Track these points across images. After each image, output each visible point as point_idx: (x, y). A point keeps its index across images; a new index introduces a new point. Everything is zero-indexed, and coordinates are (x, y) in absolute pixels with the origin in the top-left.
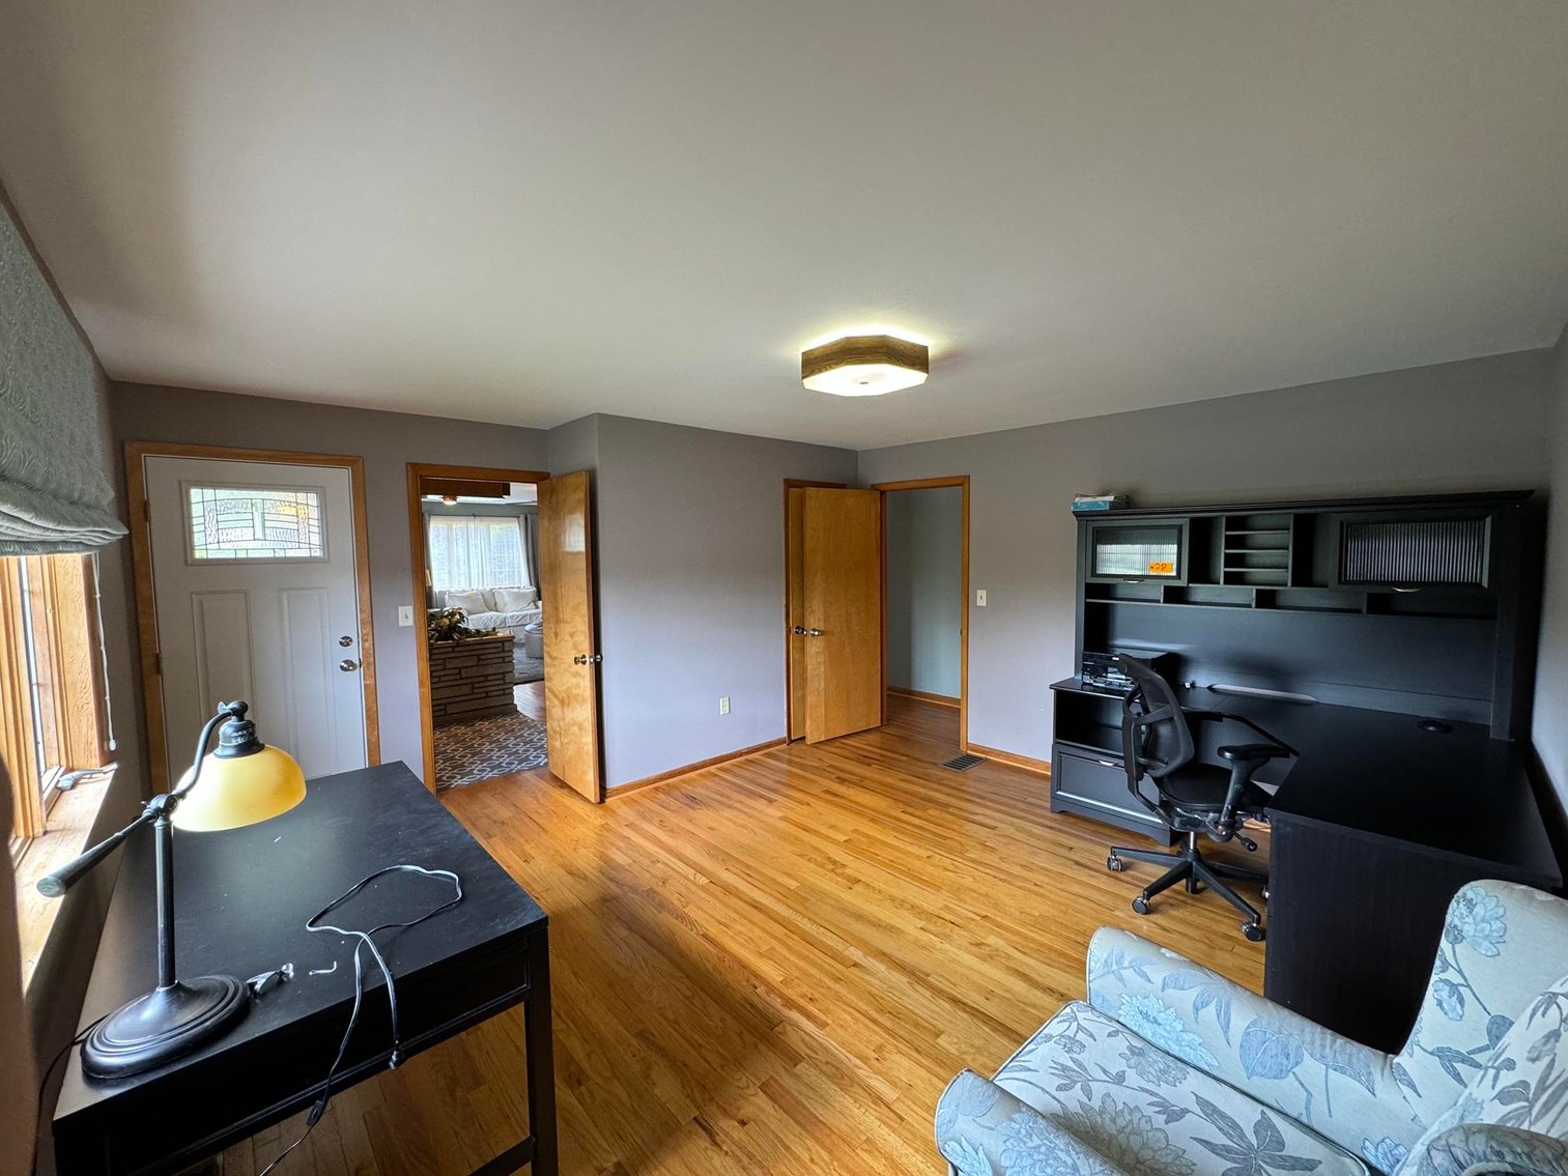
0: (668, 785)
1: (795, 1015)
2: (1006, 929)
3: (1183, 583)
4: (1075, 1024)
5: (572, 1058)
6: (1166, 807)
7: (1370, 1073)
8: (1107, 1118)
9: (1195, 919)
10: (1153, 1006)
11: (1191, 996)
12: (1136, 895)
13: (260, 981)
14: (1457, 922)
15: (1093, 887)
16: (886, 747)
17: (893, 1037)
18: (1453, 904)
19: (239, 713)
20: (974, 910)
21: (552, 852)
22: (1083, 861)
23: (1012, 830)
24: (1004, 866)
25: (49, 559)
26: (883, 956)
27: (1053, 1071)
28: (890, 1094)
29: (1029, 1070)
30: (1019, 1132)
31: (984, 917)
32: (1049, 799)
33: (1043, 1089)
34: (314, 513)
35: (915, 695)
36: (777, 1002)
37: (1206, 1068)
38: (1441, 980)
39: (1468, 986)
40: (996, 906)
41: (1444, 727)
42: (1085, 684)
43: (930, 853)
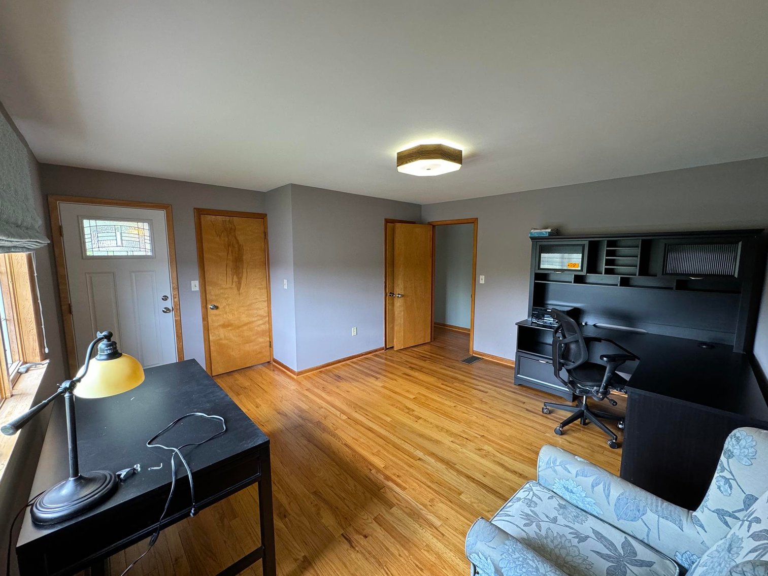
0: (326, 370)
1: (390, 484)
2: (493, 442)
3: (584, 273)
4: (531, 493)
5: (281, 504)
6: (572, 383)
7: (681, 520)
8: (549, 540)
9: (585, 438)
10: (571, 485)
11: (591, 480)
12: (557, 426)
13: (123, 473)
14: (730, 448)
15: (536, 422)
16: (432, 352)
17: (438, 494)
18: (728, 439)
19: (108, 337)
20: (477, 432)
21: (270, 403)
22: (530, 409)
23: (495, 394)
24: (491, 411)
25: (9, 256)
26: (432, 455)
27: (522, 516)
28: (437, 523)
29: (510, 516)
30: (509, 551)
31: (483, 436)
32: (514, 379)
33: (517, 526)
34: (147, 233)
35: (447, 327)
36: (381, 477)
37: (597, 515)
38: (721, 476)
39: (735, 480)
40: (488, 431)
41: (711, 346)
42: (533, 322)
43: (455, 405)
